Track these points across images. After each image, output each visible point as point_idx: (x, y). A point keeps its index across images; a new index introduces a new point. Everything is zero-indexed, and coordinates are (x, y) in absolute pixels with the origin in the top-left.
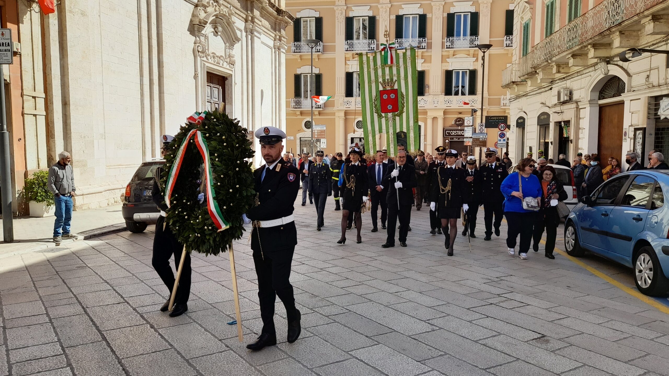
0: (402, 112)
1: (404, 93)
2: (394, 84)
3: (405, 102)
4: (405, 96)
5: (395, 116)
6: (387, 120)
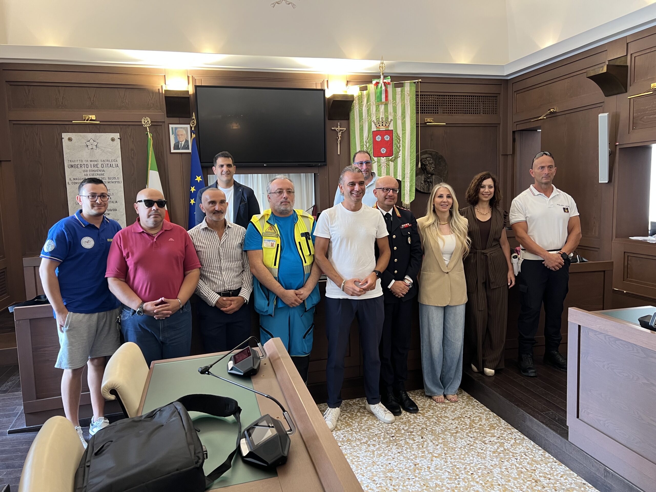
0: (396, 158)
2: (390, 124)
3: (401, 146)
4: (401, 139)
6: (379, 166)
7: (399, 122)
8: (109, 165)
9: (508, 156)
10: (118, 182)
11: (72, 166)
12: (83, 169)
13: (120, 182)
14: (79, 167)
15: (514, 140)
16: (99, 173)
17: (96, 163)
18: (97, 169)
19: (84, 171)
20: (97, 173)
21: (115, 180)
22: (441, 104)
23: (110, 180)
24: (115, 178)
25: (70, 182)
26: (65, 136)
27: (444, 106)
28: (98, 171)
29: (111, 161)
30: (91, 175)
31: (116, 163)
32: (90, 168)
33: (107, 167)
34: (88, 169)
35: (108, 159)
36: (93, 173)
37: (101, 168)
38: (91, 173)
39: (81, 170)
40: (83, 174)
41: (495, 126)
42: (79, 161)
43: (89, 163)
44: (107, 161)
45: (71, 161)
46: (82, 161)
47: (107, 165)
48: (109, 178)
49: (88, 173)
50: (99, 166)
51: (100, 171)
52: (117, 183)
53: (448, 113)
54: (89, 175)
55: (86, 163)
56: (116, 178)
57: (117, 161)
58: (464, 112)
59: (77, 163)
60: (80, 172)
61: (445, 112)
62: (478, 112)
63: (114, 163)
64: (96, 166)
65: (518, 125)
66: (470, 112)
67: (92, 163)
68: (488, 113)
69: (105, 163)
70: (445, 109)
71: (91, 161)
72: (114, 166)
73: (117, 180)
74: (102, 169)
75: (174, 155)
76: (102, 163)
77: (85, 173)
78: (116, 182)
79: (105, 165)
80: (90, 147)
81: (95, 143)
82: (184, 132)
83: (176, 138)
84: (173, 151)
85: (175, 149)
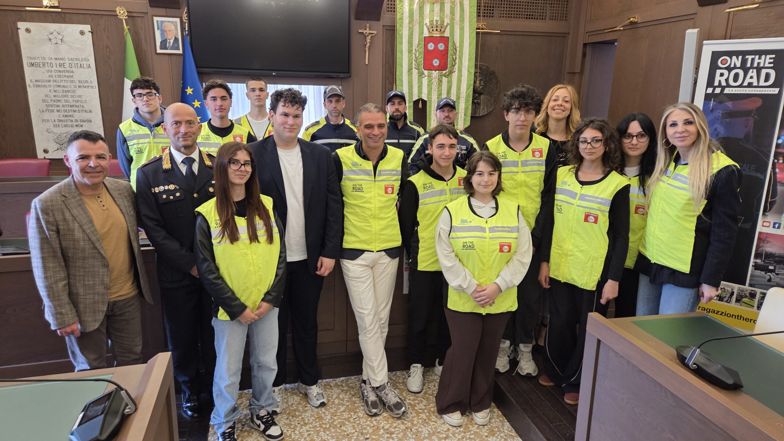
8: (79, 65)
9: (576, 74)
10: (92, 87)
11: (32, 65)
12: (47, 68)
13: (94, 87)
14: (41, 66)
15: (584, 55)
16: (67, 74)
17: (62, 62)
18: (64, 69)
19: (48, 71)
20: (64, 74)
21: (88, 84)
22: (497, 6)
23: (81, 84)
24: (87, 81)
25: (31, 84)
26: (22, 26)
27: (501, 7)
28: (66, 72)
29: (81, 60)
30: (57, 76)
31: (88, 63)
32: (54, 68)
33: (76, 67)
34: (53, 69)
35: (77, 58)
36: (59, 74)
37: (69, 69)
38: (56, 74)
39: (42, 69)
40: (48, 74)
41: (564, 36)
42: (40, 58)
43: (54, 62)
44: (76, 59)
45: (30, 58)
46: (44, 59)
47: (76, 65)
48: (80, 82)
49: (53, 74)
50: (67, 65)
51: (68, 72)
52: (90, 88)
53: (506, 17)
54: (54, 76)
55: (50, 62)
56: (89, 82)
57: (88, 60)
58: (526, 17)
59: (38, 61)
60: (43, 73)
61: (502, 15)
62: (544, 17)
63: (84, 62)
64: (62, 66)
65: (591, 36)
66: (533, 17)
67: (58, 62)
68: (555, 20)
69: (73, 62)
70: (502, 12)
71: (56, 59)
72: (85, 66)
73: (90, 85)
74: (71, 69)
75: (161, 56)
76: (70, 62)
77: (50, 74)
78: (88, 87)
79: (73, 65)
80: (54, 41)
81: (61, 37)
82: (173, 27)
83: (162, 35)
84: (159, 51)
85: (161, 49)
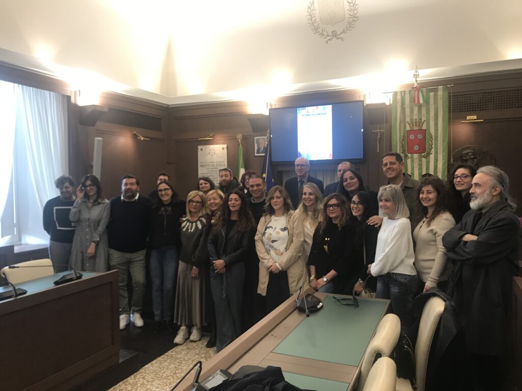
0: (429, 154)
1: (433, 135)
2: (423, 124)
3: (434, 143)
4: (433, 138)
5: (421, 157)
6: (412, 161)
7: (432, 123)
8: (220, 165)
11: (202, 166)
20: (213, 169)
29: (221, 162)
39: (205, 168)
45: (201, 163)
46: (206, 162)
50: (215, 165)
54: (210, 171)
55: (209, 164)
57: (224, 162)
59: (204, 164)
67: (212, 163)
69: (218, 163)
72: (223, 165)
80: (211, 154)
81: (214, 151)
82: (263, 141)
83: (258, 146)
84: (256, 155)
85: (257, 153)
